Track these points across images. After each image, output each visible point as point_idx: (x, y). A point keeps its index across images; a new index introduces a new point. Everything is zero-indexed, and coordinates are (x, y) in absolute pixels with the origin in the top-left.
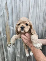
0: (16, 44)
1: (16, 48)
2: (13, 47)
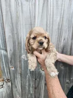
0: (14, 79)
1: (13, 86)
2: (9, 86)
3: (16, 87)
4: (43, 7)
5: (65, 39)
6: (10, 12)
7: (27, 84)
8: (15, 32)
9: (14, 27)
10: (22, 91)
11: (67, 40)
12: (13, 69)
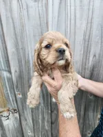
1: (22, 118)
2: (16, 118)
3: (26, 120)
4: (60, 8)
5: (95, 56)
7: (40, 117)
8: (20, 47)
9: (19, 38)
10: (34, 125)
12: (21, 96)
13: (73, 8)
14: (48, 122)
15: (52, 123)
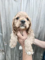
3: (8, 56)
5: (41, 28)
6: (5, 9)
7: (15, 54)
8: (8, 22)
9: (7, 18)
11: (43, 28)
12: (6, 44)
13: (32, 6)
14: (18, 57)
15: (20, 58)
